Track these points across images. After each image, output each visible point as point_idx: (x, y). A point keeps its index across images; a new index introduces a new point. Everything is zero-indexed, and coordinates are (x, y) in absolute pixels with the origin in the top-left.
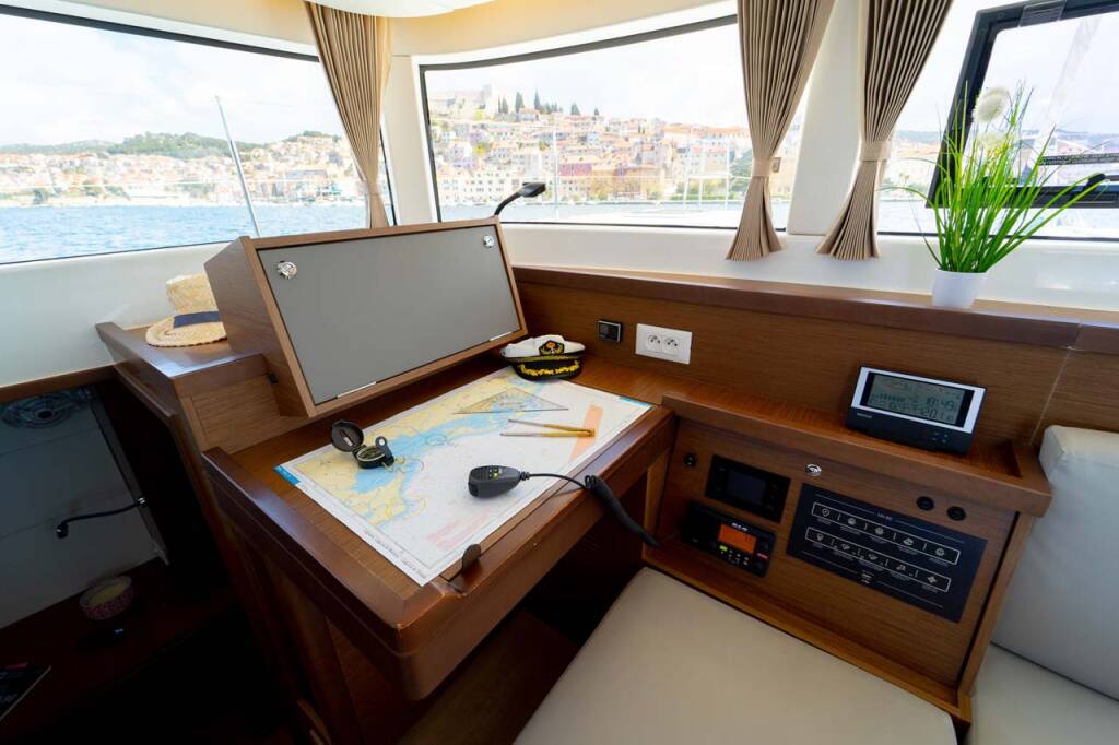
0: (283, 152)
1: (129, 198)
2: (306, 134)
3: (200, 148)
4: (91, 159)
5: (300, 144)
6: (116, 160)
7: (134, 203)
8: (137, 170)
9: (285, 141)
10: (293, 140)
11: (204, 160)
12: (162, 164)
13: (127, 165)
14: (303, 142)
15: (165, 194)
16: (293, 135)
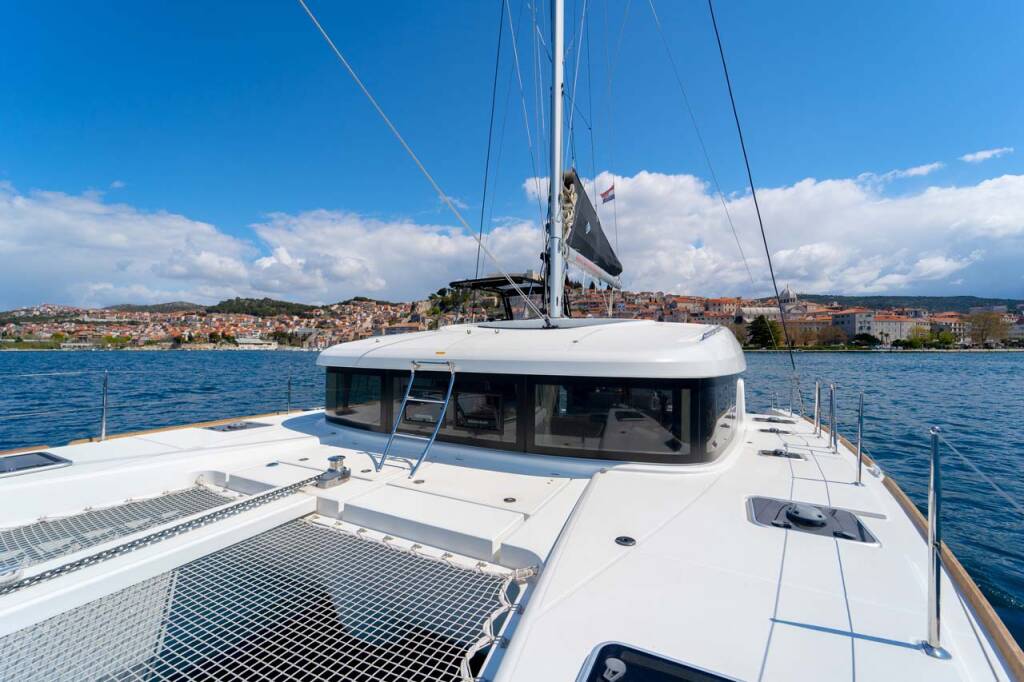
0: (339, 312)
1: (237, 344)
2: (356, 299)
3: (274, 309)
4: (194, 316)
5: (352, 307)
6: (212, 317)
7: (240, 347)
8: (227, 324)
9: (340, 304)
10: (347, 303)
11: (276, 317)
12: (245, 319)
13: (220, 320)
14: (354, 305)
15: (261, 342)
16: (347, 300)
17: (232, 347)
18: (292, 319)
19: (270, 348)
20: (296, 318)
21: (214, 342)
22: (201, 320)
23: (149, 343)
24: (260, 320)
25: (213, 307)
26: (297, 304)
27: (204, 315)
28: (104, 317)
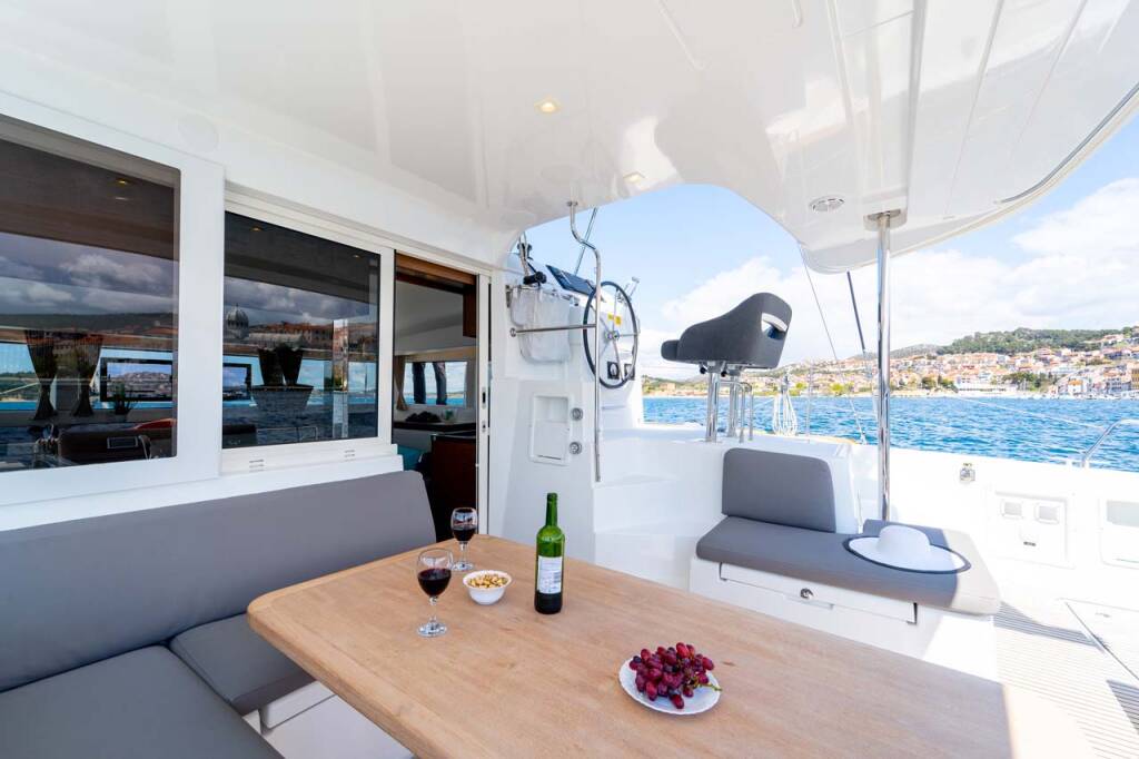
1: (956, 390)
3: (1032, 341)
4: (923, 360)
6: (943, 359)
7: (960, 394)
8: (960, 366)
12: (986, 360)
13: (953, 362)
15: (993, 387)
17: (949, 394)
18: (1059, 354)
19: (1004, 395)
20: (1066, 351)
21: (927, 388)
22: (929, 364)
23: (863, 390)
24: (1007, 358)
25: (945, 348)
26: (1072, 331)
27: (934, 358)
28: (843, 367)
